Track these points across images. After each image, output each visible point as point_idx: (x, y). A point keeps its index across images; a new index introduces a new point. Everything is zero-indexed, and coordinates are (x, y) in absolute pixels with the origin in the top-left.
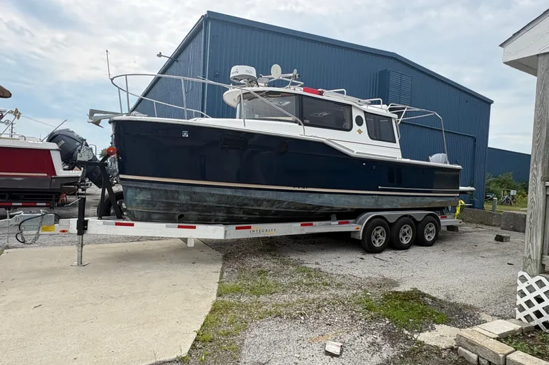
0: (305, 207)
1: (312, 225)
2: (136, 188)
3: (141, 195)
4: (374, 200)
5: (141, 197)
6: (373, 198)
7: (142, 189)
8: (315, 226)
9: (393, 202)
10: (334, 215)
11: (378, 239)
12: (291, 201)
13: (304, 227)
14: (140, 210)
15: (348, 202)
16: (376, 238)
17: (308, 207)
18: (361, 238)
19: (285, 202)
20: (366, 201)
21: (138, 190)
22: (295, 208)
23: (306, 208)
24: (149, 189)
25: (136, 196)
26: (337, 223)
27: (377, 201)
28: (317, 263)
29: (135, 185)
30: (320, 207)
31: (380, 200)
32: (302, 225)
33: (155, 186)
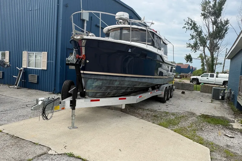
2: (95, 79)
3: (97, 83)
5: (97, 84)
7: (98, 79)
10: (151, 88)
14: (93, 91)
18: (163, 97)
21: (96, 80)
24: (102, 79)
25: (93, 83)
29: (96, 77)
33: (108, 78)
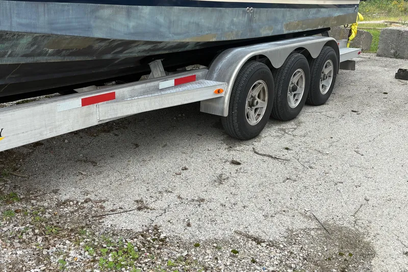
0: (88, 46)
1: (111, 97)
4: (246, 19)
6: (245, 12)
8: (123, 99)
9: (276, 21)
11: (254, 108)
12: (46, 31)
13: (93, 107)
15: (198, 25)
16: (251, 105)
17: (97, 45)
18: (226, 114)
19: (20, 35)
20: (232, 23)
22: (58, 53)
23: (88, 51)
26: (171, 82)
27: (250, 20)
28: (141, 206)
30: (126, 44)
31: (256, 17)
32: (85, 102)
